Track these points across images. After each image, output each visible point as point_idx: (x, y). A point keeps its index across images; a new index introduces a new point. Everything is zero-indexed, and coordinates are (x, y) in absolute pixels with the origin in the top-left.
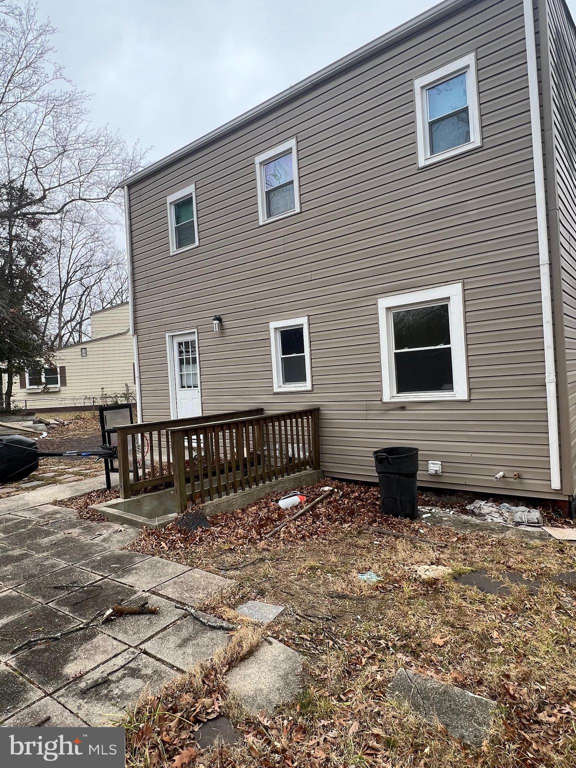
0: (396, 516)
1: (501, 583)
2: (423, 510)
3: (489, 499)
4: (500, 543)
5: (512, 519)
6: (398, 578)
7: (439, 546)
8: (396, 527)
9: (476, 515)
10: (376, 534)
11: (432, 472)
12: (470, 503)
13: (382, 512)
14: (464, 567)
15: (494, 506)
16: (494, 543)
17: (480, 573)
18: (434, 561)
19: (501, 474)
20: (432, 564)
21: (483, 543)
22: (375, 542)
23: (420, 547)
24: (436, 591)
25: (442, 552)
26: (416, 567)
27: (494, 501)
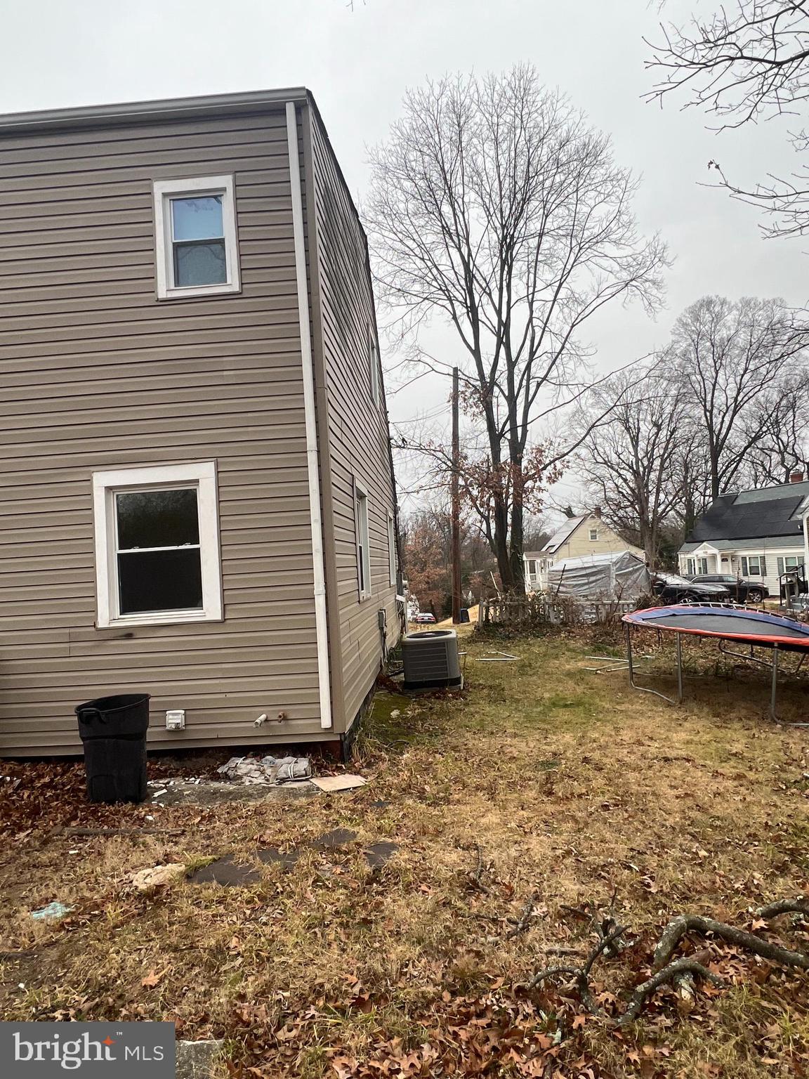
0: (112, 803)
1: (251, 866)
2: (156, 785)
3: (248, 753)
4: (258, 812)
5: (276, 776)
6: (99, 901)
7: (173, 835)
8: (110, 819)
9: (230, 779)
10: (74, 839)
11: (172, 726)
12: (223, 763)
13: (88, 801)
14: (204, 858)
15: (255, 762)
16: (250, 813)
17: (225, 860)
18: (161, 859)
19: (263, 717)
20: (158, 864)
21: (235, 816)
22: (71, 852)
23: (143, 844)
24: (159, 904)
25: (176, 843)
26: (132, 876)
27: (254, 756)
